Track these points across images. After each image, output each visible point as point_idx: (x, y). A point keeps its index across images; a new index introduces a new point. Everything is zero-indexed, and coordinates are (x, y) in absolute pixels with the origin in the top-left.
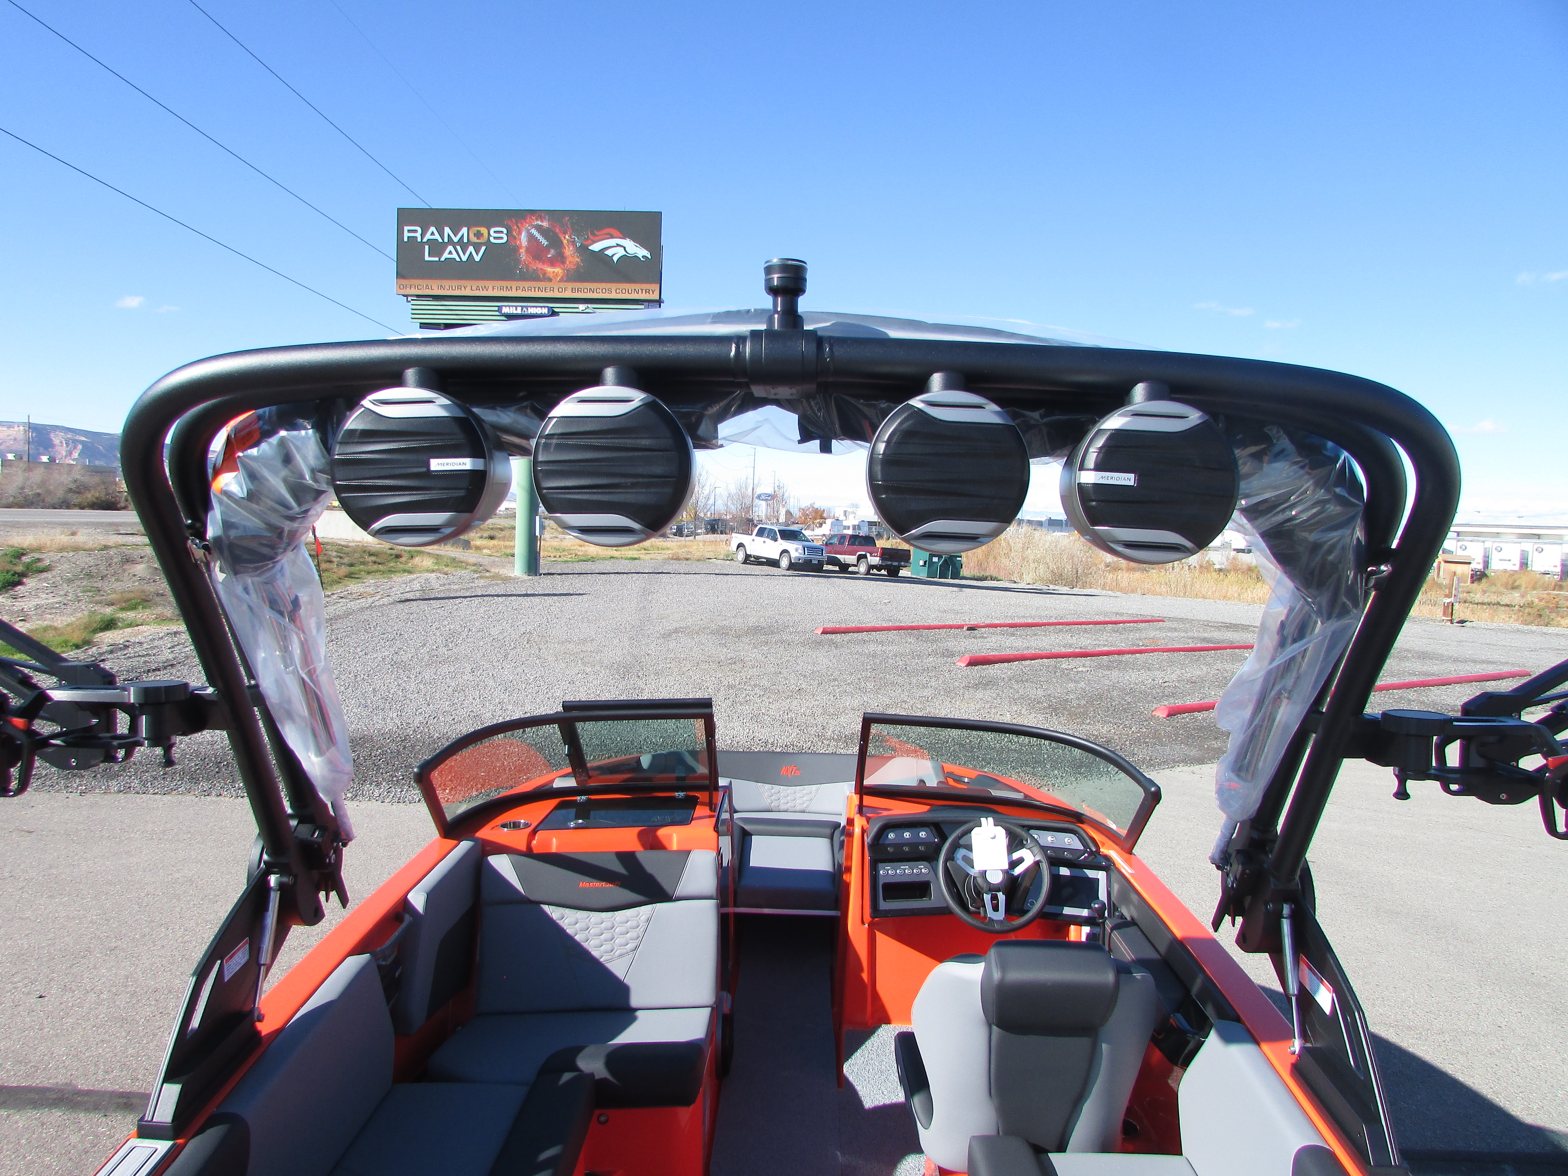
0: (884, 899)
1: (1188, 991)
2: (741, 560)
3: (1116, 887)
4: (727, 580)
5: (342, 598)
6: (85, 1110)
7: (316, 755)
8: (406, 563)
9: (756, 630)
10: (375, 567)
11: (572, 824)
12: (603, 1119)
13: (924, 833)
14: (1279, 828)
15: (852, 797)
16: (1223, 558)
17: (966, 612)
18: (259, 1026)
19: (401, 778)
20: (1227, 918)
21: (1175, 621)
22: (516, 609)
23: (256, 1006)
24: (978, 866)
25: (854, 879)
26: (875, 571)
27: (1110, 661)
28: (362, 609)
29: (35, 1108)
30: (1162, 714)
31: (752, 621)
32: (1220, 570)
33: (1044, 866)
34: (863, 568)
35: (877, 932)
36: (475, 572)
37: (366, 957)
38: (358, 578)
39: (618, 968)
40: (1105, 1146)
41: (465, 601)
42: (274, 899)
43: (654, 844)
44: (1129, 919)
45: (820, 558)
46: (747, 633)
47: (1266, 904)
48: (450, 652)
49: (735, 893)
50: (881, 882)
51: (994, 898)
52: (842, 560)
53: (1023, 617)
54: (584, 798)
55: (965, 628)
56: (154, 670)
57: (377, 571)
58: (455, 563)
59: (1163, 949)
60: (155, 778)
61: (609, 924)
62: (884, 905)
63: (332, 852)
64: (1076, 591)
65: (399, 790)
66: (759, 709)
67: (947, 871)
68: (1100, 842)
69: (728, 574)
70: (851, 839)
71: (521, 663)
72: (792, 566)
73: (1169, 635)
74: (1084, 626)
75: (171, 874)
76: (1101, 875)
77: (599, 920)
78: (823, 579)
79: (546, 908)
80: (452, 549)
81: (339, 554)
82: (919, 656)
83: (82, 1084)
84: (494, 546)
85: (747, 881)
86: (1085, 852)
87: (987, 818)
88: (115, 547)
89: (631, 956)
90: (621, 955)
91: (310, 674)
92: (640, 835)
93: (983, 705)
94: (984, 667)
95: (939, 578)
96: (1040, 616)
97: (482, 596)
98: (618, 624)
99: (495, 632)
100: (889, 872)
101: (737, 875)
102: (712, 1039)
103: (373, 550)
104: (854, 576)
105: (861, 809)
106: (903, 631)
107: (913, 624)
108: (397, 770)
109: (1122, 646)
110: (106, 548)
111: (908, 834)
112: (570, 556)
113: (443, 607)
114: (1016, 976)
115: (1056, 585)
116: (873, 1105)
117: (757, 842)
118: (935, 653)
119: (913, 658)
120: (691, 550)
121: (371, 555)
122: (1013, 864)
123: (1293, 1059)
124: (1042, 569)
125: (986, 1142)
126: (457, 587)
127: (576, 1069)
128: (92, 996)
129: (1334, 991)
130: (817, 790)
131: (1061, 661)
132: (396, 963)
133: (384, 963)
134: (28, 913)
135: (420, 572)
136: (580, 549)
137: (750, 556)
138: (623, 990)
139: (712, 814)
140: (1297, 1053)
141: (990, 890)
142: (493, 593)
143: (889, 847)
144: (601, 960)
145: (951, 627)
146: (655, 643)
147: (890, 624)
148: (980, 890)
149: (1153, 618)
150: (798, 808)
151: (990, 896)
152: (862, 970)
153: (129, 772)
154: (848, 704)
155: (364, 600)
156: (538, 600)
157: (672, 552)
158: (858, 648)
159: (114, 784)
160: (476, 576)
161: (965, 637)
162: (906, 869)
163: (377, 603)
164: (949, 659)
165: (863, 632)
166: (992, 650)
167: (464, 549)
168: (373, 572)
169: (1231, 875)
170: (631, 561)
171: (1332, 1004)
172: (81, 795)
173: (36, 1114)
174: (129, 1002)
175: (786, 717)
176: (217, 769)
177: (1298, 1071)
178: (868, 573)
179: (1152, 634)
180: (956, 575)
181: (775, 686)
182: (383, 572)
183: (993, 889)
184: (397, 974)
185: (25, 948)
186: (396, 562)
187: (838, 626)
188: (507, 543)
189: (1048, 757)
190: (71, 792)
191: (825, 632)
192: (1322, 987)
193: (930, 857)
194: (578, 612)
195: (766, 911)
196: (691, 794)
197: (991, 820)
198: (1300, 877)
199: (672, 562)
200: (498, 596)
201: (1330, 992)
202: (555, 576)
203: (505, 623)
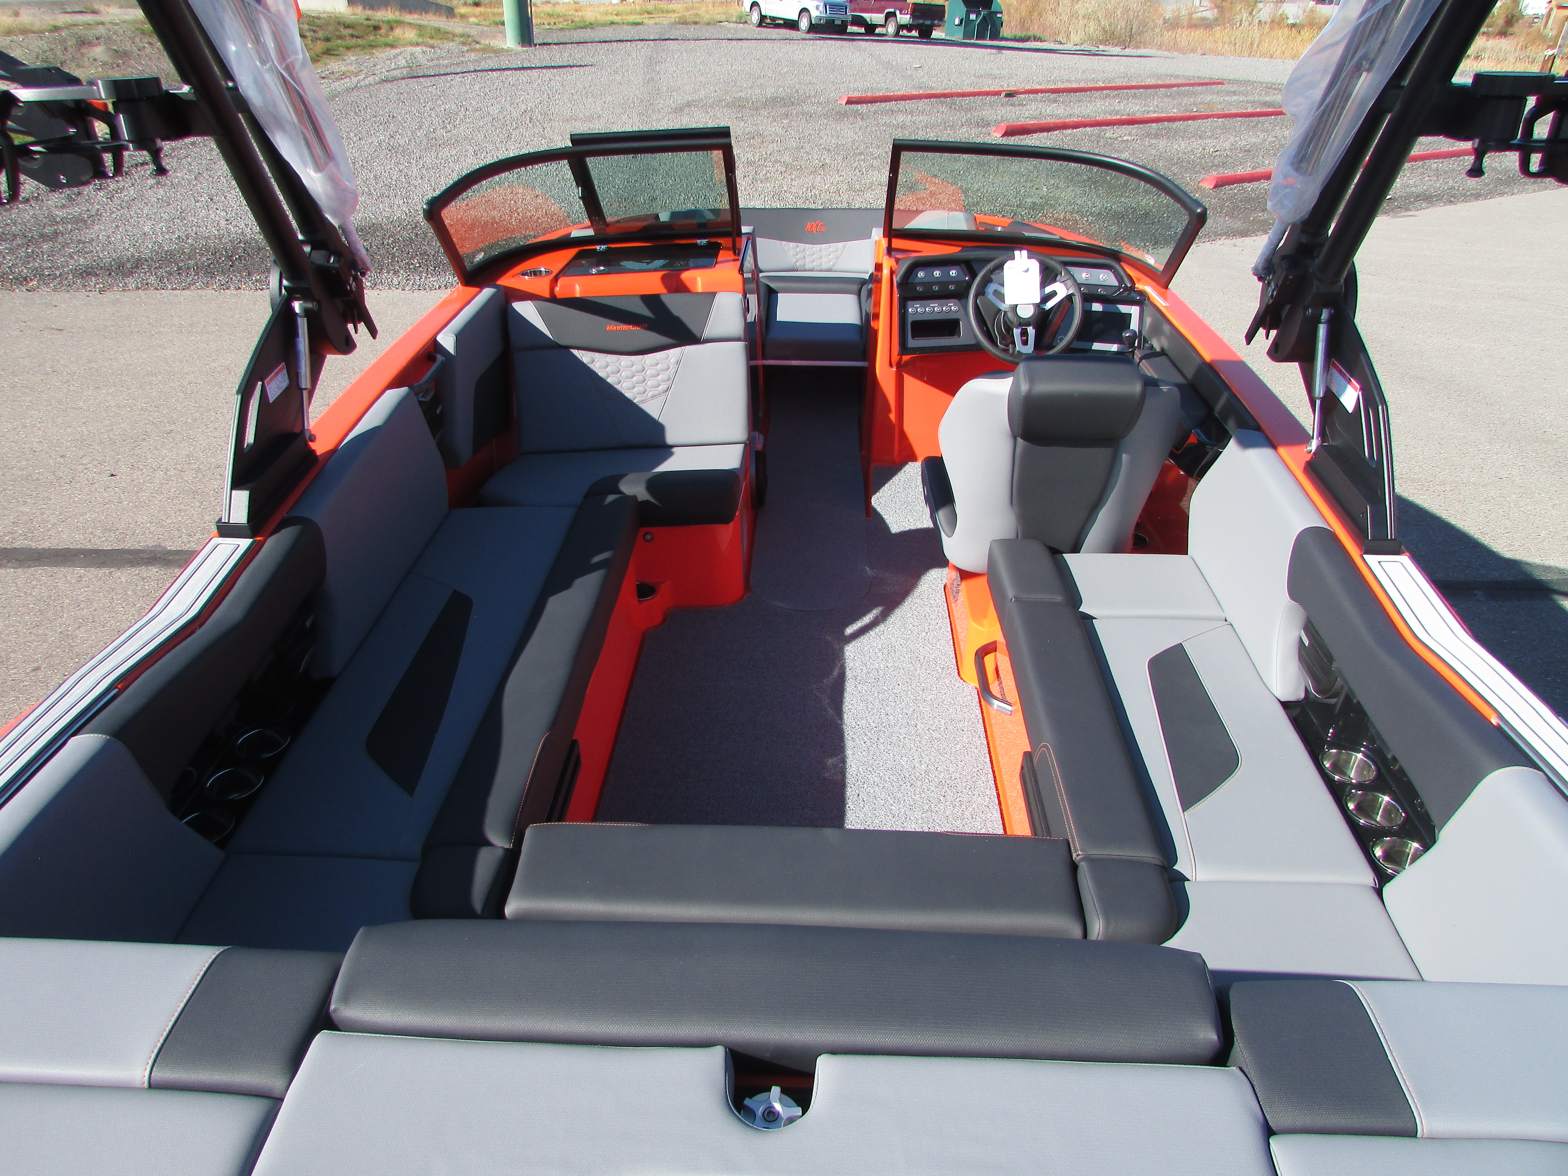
0: (913, 337)
1: (1210, 409)
2: (755, 22)
3: (1148, 321)
4: (741, 46)
5: (324, 78)
6: (179, 566)
7: (315, 171)
8: (387, 35)
9: (773, 102)
10: (354, 41)
11: (594, 271)
12: (649, 537)
13: (954, 272)
14: (1330, 232)
15: (880, 241)
16: (1300, 10)
17: (1004, 77)
18: (313, 445)
19: (418, 265)
20: (1261, 332)
21: (1236, 84)
22: (513, 85)
23: (306, 428)
24: (1009, 300)
25: (882, 326)
26: (904, 33)
27: (1159, 129)
28: (349, 90)
29: (132, 566)
30: (1208, 186)
31: (770, 92)
32: (1293, 26)
33: (1077, 300)
34: (891, 29)
35: (904, 374)
36: (464, 44)
37: (403, 390)
38: (337, 55)
39: (652, 409)
40: (1116, 547)
41: (458, 78)
42: (303, 325)
43: (679, 287)
44: (1158, 350)
45: (843, 18)
46: (765, 105)
47: (1306, 308)
48: (449, 134)
49: (763, 346)
50: (910, 320)
51: (1024, 333)
52: (868, 20)
53: (1068, 81)
54: (604, 247)
55: (1003, 95)
56: (142, 164)
57: (356, 46)
58: (440, 34)
59: (1190, 372)
60: (171, 274)
61: (640, 368)
62: (912, 343)
63: (352, 279)
64: (1128, 51)
65: (418, 278)
66: (781, 186)
67: (977, 308)
68: (1137, 278)
69: (742, 39)
70: (879, 285)
71: (526, 144)
72: (814, 28)
73: (1226, 99)
74: (1133, 91)
75: (208, 364)
76: (1134, 310)
77: (629, 364)
78: (847, 42)
79: (575, 352)
80: (434, 18)
81: (311, 28)
82: (952, 127)
83: (170, 546)
84: (481, 14)
85: (774, 335)
86: (1119, 287)
87: (1021, 251)
88: (66, 28)
89: (663, 397)
90: (653, 397)
91: (289, 69)
92: (664, 279)
93: (1018, 179)
94: (1022, 137)
95: (976, 40)
96: (1086, 81)
97: (475, 71)
98: (625, 99)
99: (494, 110)
100: (918, 310)
101: (764, 329)
102: (746, 472)
103: (348, 22)
104: (882, 38)
105: (890, 250)
106: (935, 100)
107: (946, 91)
108: (412, 258)
109: (1174, 112)
110: (56, 29)
111: (938, 272)
112: (565, 23)
113: (434, 85)
114: (1044, 388)
115: (1106, 45)
116: (899, 531)
117: (783, 299)
118: (969, 123)
119: (945, 129)
120: (700, 12)
121: (347, 27)
122: (1045, 299)
123: (1308, 458)
124: (1092, 27)
125: (1005, 544)
126: (446, 62)
127: (618, 491)
128: (160, 474)
129: (1361, 389)
130: (844, 247)
131: (1106, 130)
132: (437, 400)
133: (424, 399)
134: (81, 404)
135: (404, 46)
136: (577, 14)
137: (766, 17)
138: (658, 428)
139: (737, 258)
140: (1313, 452)
141: (1020, 325)
142: (487, 67)
143: (918, 286)
144: (635, 401)
145: (987, 94)
146: (667, 118)
147: (921, 92)
148: (1010, 324)
149: (1212, 81)
150: (824, 267)
151: (1020, 330)
152: (889, 411)
153: (143, 269)
154: (875, 179)
155: (348, 80)
156: (536, 74)
157: (678, 15)
158: (886, 119)
159: (131, 282)
160: (465, 49)
161: (1002, 105)
162: (935, 307)
163: (362, 83)
164: (984, 129)
165: (891, 101)
166: (1032, 119)
167: (447, 17)
168: (352, 47)
169: (1272, 283)
170: (634, 27)
171: (1356, 403)
172: (101, 294)
173: (135, 571)
174: (196, 477)
175: (810, 194)
176: (231, 263)
177: (1312, 469)
178: (897, 34)
179: (1209, 98)
180: (995, 36)
181: (797, 162)
182: (363, 48)
183: (1023, 324)
184: (438, 412)
185: (86, 434)
186: (375, 35)
187: (864, 95)
188: (495, 10)
189: (1084, 231)
190: (90, 291)
191: (850, 102)
192: (1349, 388)
193: (960, 295)
194: (581, 87)
195: (794, 363)
196: (713, 240)
197: (1025, 253)
198: (1345, 280)
199: (679, 26)
200: (492, 70)
201: (1356, 391)
202: (551, 46)
203: (503, 100)
